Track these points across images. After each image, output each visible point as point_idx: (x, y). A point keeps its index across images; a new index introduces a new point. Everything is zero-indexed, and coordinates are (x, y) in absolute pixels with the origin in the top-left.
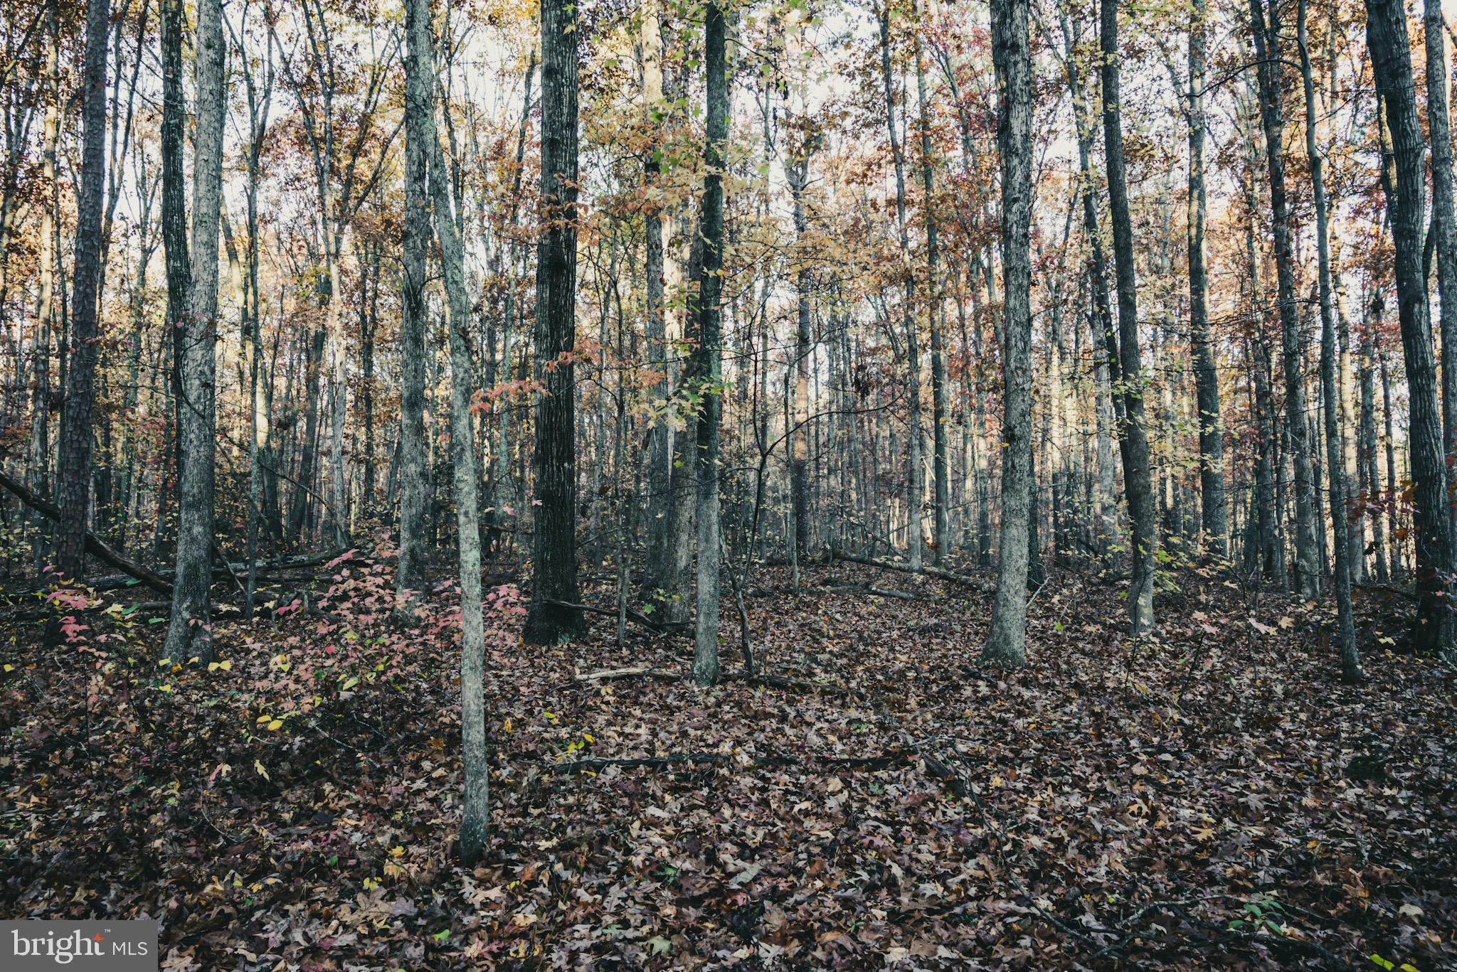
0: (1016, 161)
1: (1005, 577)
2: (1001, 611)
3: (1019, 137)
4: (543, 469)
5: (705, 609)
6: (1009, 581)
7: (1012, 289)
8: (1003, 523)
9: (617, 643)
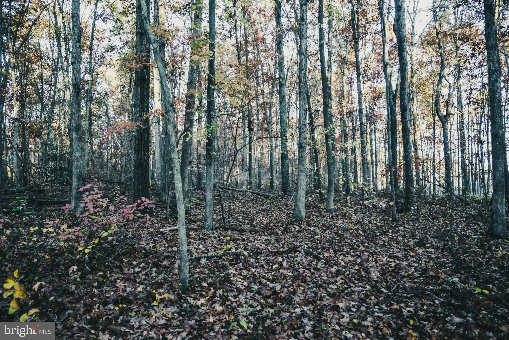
0: (303, 57)
1: (299, 192)
2: (298, 203)
3: (304, 49)
4: (138, 155)
5: (209, 204)
6: (300, 193)
7: (302, 98)
8: (298, 174)
9: (166, 218)
